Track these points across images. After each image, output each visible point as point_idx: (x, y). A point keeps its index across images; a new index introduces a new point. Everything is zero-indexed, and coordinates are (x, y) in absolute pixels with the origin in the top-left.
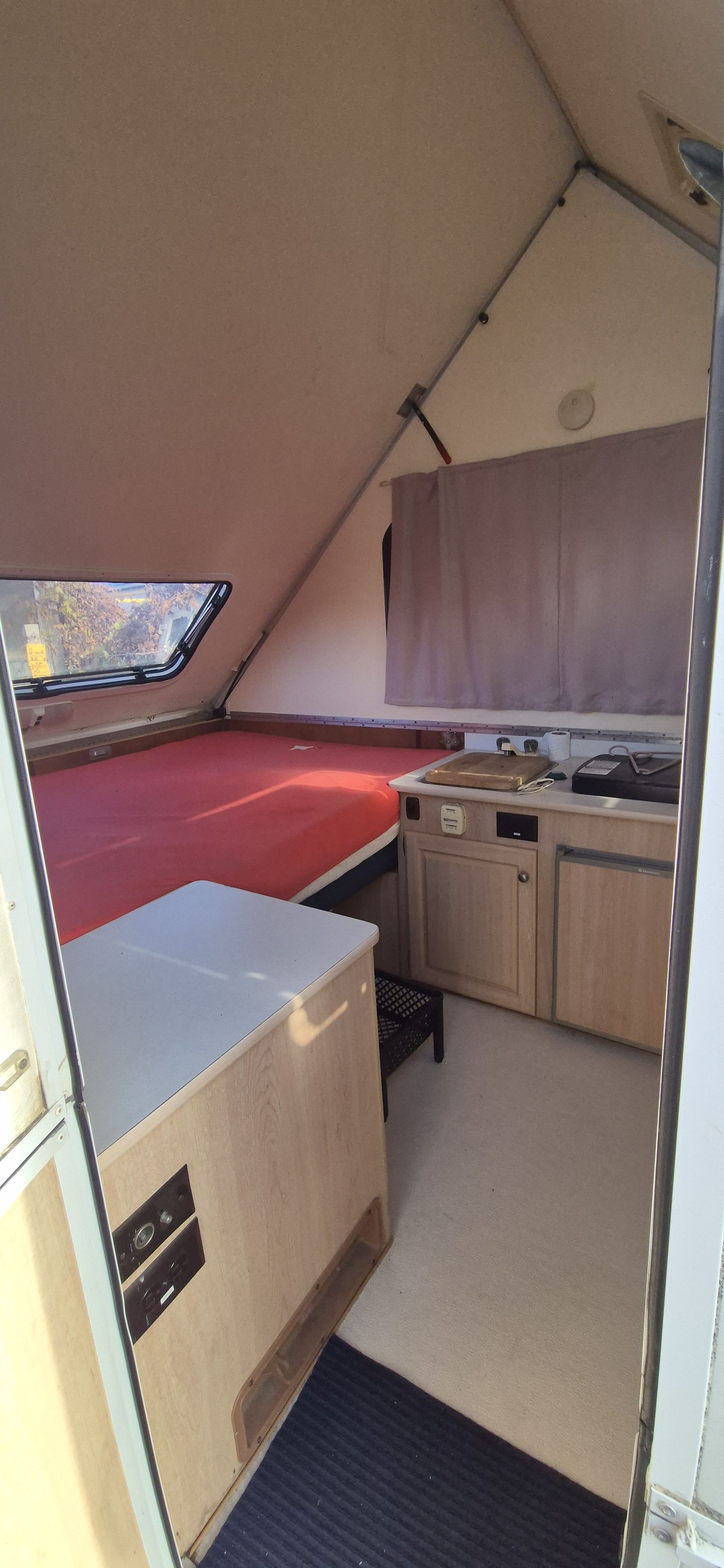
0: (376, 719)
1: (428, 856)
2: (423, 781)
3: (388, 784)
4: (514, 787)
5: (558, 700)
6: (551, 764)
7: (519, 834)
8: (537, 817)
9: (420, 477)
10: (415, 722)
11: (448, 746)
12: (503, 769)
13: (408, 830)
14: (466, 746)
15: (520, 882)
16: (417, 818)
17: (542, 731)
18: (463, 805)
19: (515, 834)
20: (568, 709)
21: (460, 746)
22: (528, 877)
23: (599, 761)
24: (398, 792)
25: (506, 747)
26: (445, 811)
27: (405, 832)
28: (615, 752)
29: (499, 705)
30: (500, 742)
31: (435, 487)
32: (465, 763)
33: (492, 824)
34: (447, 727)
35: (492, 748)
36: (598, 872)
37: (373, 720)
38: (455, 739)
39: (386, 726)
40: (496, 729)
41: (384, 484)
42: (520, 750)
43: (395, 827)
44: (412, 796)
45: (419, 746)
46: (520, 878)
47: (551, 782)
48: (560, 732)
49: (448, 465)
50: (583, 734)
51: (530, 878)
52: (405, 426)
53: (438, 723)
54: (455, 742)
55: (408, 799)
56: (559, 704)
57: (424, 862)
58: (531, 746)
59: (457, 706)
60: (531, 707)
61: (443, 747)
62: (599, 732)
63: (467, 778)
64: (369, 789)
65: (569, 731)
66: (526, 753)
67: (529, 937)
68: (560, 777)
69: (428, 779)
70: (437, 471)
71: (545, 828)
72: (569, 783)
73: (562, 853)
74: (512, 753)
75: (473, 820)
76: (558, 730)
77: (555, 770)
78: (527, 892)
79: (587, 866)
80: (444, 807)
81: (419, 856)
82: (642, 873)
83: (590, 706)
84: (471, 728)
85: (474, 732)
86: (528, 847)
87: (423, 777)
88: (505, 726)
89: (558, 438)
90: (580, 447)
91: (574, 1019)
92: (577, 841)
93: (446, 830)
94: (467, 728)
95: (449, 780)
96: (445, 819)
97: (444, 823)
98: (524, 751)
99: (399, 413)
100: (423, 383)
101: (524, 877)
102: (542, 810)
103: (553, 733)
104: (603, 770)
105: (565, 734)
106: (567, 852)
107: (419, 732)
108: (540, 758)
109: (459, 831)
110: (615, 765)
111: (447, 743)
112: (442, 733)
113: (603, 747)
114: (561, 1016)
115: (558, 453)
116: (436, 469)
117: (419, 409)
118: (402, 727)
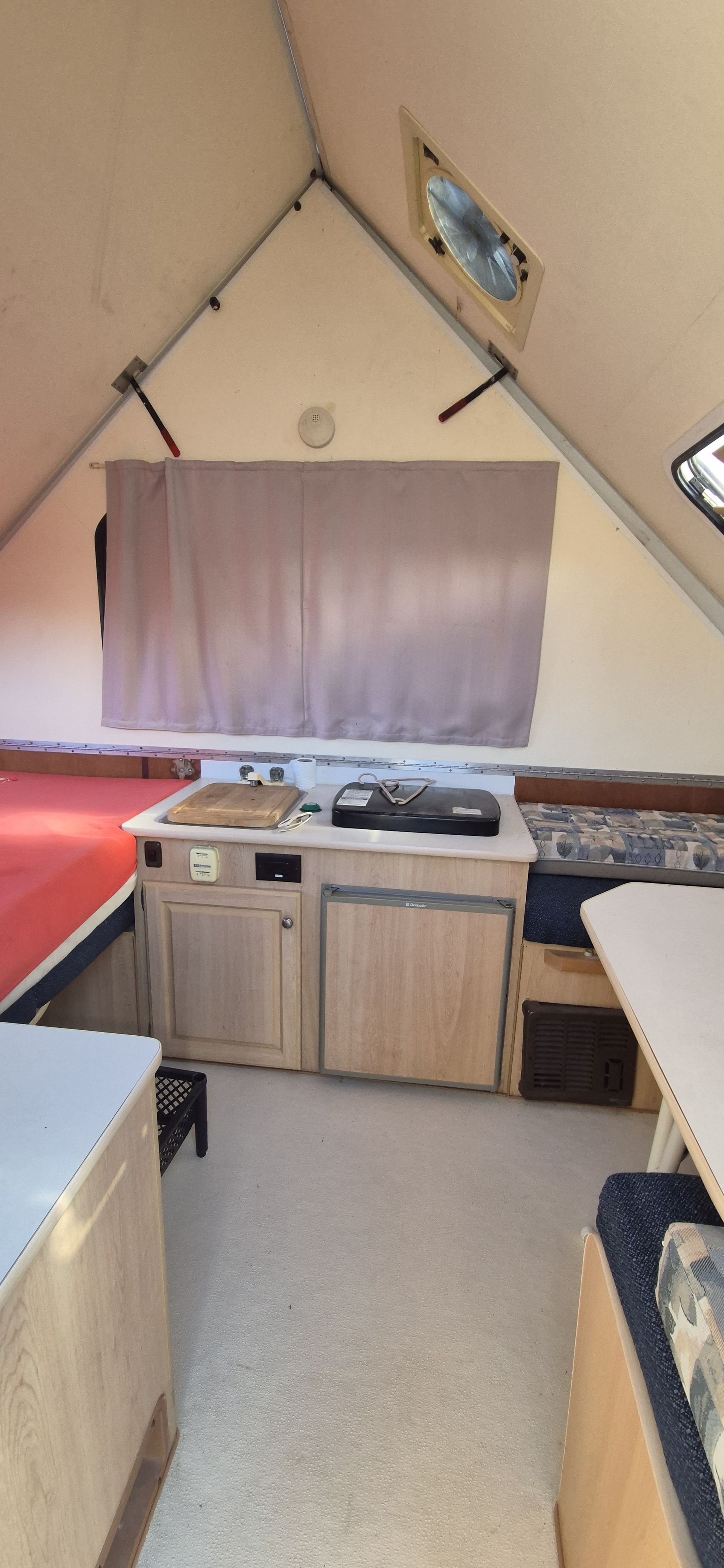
0: (90, 744)
1: (174, 908)
2: (165, 820)
3: (121, 827)
4: (273, 824)
5: (303, 725)
6: (301, 794)
7: (281, 876)
8: (301, 856)
9: (143, 466)
10: (141, 748)
11: (182, 775)
12: (256, 803)
13: (148, 881)
14: (202, 775)
15: (283, 928)
16: (159, 864)
17: (287, 758)
18: (214, 847)
19: (276, 876)
20: (314, 735)
21: (195, 775)
22: (292, 923)
23: (352, 790)
24: (135, 836)
25: (252, 776)
26: (196, 856)
27: (144, 882)
28: (364, 780)
29: (239, 730)
30: (245, 771)
31: (162, 479)
32: (210, 796)
33: (249, 866)
34: (180, 753)
35: (236, 778)
36: (367, 910)
37: (86, 746)
38: (189, 767)
39: (103, 753)
40: (237, 756)
41: (95, 466)
42: (267, 781)
43: (132, 879)
44: (151, 840)
45: (146, 776)
46: (284, 925)
47: (310, 815)
48: (306, 759)
49: (176, 459)
50: (327, 761)
51: (294, 922)
52: (121, 403)
53: (170, 750)
54: (189, 770)
55: (147, 844)
56: (304, 730)
57: (169, 914)
58: (277, 774)
59: (192, 730)
60: (275, 732)
61: (176, 777)
62: (344, 758)
63: (218, 815)
64: (98, 836)
65: (314, 757)
66: (272, 782)
67: (292, 986)
68: (316, 809)
69: (170, 819)
70: (164, 462)
71: (308, 868)
72: (327, 815)
73: (328, 893)
74: (259, 783)
75: (228, 864)
76: (303, 757)
77: (306, 801)
78: (290, 938)
79: (356, 905)
80: (194, 851)
81: (162, 908)
82: (409, 907)
83: (336, 732)
84: (208, 754)
85: (212, 759)
86: (290, 889)
87: (165, 815)
88: (246, 752)
89: (298, 453)
90: (322, 467)
91: (343, 1066)
92: (344, 878)
93: (196, 877)
94: (204, 754)
95: (198, 819)
96: (195, 866)
97: (194, 870)
98: (270, 779)
99: (114, 385)
100: (144, 358)
101: (288, 922)
102: (306, 848)
103: (298, 760)
104: (359, 800)
105: (311, 761)
106: (333, 892)
107: (145, 760)
108: (286, 787)
109: (213, 878)
110: (369, 794)
111: (179, 771)
112: (174, 761)
113: (353, 775)
114: (330, 1064)
115: (301, 468)
116: (163, 460)
117: (139, 387)
118: (125, 754)
